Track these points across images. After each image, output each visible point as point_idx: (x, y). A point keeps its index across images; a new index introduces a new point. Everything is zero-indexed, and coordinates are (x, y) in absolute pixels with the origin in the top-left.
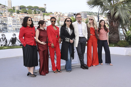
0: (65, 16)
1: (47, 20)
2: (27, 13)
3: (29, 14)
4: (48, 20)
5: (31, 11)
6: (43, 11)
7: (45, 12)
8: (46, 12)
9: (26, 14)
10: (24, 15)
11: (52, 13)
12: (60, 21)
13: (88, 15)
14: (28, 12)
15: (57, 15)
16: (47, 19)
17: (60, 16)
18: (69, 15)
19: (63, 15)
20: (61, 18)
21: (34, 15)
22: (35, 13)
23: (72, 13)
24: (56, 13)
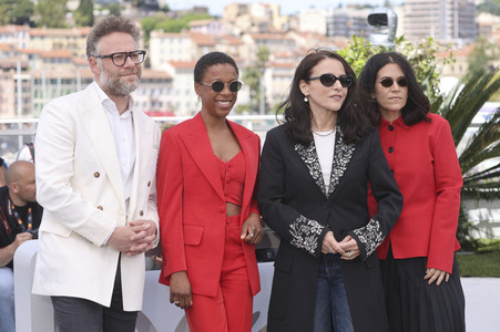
0: (304, 34)
1: (170, 71)
2: (33, 25)
3: (44, 30)
4: (180, 67)
5: (59, 7)
6: (140, 5)
7: (156, 7)
8: (166, 10)
9: (26, 27)
10: (10, 40)
11: (205, 10)
12: (269, 73)
13: (484, 18)
14: (36, 18)
15: (244, 22)
16: (172, 63)
17: (264, 31)
18: (338, 25)
19: (293, 24)
20: (272, 47)
21: (77, 31)
22: (86, 19)
23: (358, 7)
24: (233, 11)
